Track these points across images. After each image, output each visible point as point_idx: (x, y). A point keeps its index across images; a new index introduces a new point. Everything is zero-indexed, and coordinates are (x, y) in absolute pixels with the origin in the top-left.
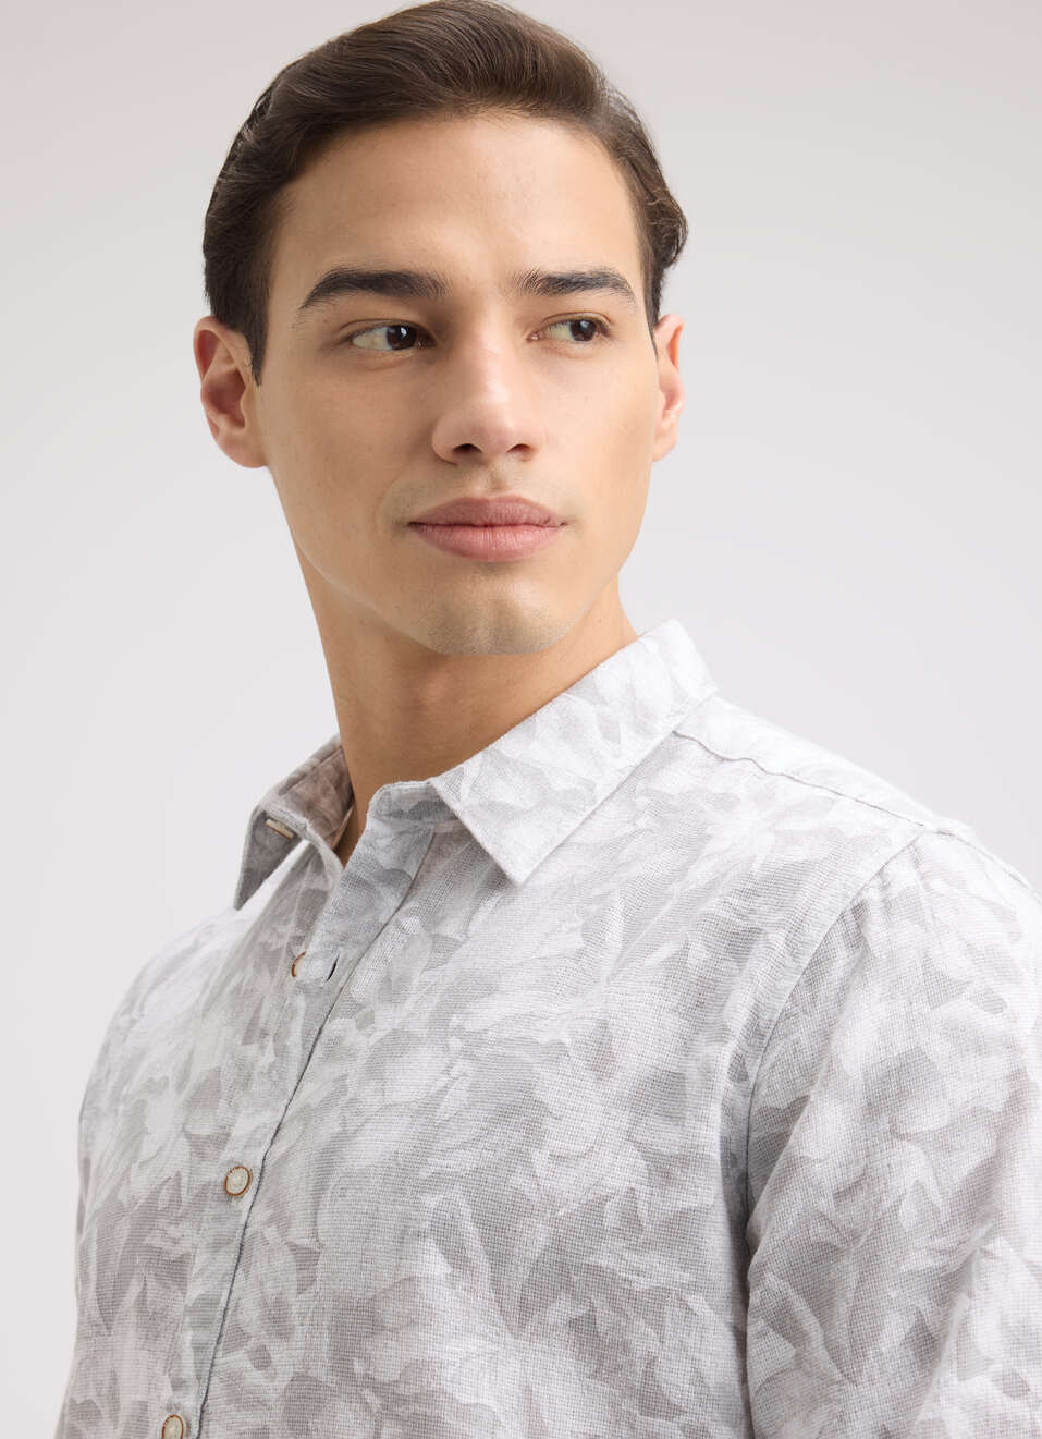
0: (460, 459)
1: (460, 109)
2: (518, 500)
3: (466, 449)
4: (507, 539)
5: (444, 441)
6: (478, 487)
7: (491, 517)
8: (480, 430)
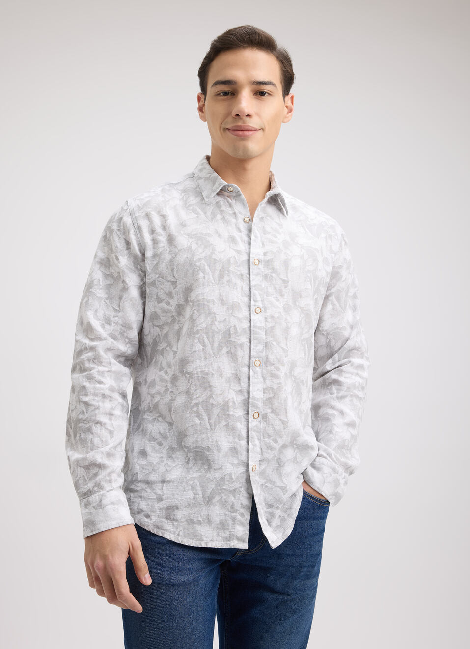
0: (237, 117)
1: (244, 48)
2: (249, 126)
3: (238, 115)
4: (246, 133)
5: (234, 114)
6: (240, 124)
7: (242, 129)
8: (240, 111)
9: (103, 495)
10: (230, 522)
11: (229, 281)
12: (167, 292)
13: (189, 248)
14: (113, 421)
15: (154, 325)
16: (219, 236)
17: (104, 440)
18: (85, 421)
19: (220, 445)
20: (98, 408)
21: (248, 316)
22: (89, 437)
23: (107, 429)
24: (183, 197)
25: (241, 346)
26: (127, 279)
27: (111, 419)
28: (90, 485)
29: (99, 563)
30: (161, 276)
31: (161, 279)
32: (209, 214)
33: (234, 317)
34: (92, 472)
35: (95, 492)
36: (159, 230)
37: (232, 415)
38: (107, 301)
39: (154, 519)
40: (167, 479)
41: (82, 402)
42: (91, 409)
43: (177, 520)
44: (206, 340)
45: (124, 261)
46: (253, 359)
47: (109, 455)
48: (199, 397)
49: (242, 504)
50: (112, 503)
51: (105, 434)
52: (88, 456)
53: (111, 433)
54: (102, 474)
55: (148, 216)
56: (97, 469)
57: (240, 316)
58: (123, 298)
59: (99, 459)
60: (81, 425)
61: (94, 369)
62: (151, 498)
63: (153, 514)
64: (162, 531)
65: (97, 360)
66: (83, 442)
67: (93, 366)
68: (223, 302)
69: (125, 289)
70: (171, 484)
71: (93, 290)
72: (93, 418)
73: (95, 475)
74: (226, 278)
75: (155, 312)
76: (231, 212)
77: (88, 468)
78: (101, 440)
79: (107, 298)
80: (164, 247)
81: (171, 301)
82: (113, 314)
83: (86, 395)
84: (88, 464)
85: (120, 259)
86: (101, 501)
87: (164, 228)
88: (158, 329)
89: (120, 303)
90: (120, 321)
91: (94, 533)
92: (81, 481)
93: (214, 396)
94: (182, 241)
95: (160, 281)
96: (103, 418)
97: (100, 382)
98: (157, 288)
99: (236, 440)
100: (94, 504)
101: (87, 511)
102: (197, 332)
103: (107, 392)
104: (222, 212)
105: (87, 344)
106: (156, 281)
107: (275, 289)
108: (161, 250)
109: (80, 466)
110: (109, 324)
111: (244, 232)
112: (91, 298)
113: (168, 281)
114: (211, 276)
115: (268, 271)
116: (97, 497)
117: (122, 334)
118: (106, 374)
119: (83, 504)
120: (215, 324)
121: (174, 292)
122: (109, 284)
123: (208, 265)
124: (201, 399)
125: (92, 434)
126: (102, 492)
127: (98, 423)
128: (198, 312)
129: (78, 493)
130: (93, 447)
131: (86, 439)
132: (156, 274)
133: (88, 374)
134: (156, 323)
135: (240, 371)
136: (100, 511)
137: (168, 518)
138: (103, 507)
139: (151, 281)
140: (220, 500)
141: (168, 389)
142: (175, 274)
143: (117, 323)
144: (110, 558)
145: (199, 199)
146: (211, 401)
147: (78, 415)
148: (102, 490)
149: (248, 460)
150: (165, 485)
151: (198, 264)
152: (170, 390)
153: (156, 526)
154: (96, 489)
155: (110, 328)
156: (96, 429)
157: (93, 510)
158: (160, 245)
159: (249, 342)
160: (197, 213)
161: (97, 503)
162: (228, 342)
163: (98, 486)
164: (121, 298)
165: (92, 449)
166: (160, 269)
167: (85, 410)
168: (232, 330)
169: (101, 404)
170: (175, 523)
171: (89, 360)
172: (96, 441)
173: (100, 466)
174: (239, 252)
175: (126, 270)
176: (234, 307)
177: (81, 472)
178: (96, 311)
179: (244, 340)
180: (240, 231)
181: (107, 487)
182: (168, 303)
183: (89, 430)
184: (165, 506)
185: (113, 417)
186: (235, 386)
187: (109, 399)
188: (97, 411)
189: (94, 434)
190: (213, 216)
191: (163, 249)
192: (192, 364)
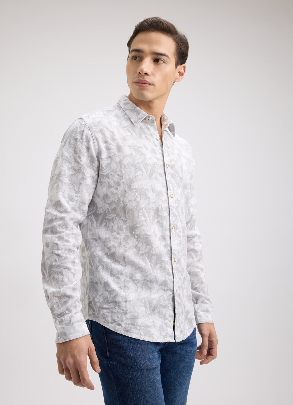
9: (72, 316)
10: (164, 326)
11: (156, 177)
12: (116, 181)
13: (131, 155)
14: (75, 267)
15: (105, 203)
16: (146, 148)
17: (70, 279)
18: (57, 266)
19: (158, 279)
20: (66, 258)
21: (167, 200)
22: (60, 277)
23: (72, 272)
24: (117, 120)
25: (165, 218)
26: (85, 172)
27: (74, 266)
28: (62, 309)
29: (70, 360)
30: (113, 171)
31: (112, 173)
32: (138, 133)
33: (160, 199)
34: (64, 300)
35: (66, 314)
36: (110, 141)
37: (164, 260)
38: (70, 185)
39: (124, 326)
40: (128, 300)
41: (55, 254)
42: (62, 259)
43: (139, 326)
44: (146, 214)
45: (85, 160)
46: (171, 226)
47: (74, 289)
48: (144, 249)
49: (169, 314)
50: (78, 321)
51: (70, 275)
52: (61, 290)
53: (74, 274)
54: (70, 303)
55: (101, 131)
56: (66, 299)
57: (163, 199)
58: (82, 184)
59: (69, 293)
60: (54, 269)
61: (63, 232)
62: (120, 313)
63: (123, 323)
64: (130, 333)
65: (65, 226)
66: (56, 281)
67: (62, 230)
68: (153, 191)
69: (83, 178)
70: (131, 303)
71: (61, 178)
72: (63, 265)
73: (66, 302)
74: (154, 176)
75: (107, 194)
76: (149, 133)
77: (60, 297)
78: (69, 280)
79: (70, 184)
80: (114, 152)
81: (119, 188)
82: (74, 194)
83: (58, 249)
84: (61, 295)
85: (82, 158)
86: (70, 320)
87: (114, 140)
88: (107, 205)
89: (79, 187)
90: (79, 200)
91: (66, 341)
92: (55, 306)
93: (153, 249)
94: (127, 150)
95: (112, 175)
96: (69, 265)
97: (67, 241)
98: (109, 179)
99: (166, 275)
100: (66, 322)
101: (61, 326)
102: (141, 209)
103: (72, 248)
104: (145, 133)
105: (58, 216)
106: (109, 175)
107: (176, 183)
108: (112, 154)
109: (55, 297)
110: (72, 201)
111: (159, 147)
112: (60, 184)
113: (117, 175)
114: (146, 173)
115: (173, 172)
116: (68, 317)
117: (79, 208)
118: (70, 236)
119: (58, 321)
120: (150, 204)
121: (121, 182)
122: (71, 174)
123: (144, 167)
124: (145, 251)
125: (63, 275)
126: (71, 314)
127: (66, 268)
128: (140, 196)
129: (53, 314)
130: (63, 284)
131: (58, 279)
132: (109, 170)
133: (59, 236)
134: (106, 201)
135: (165, 233)
136: (70, 326)
137: (132, 324)
138: (73, 324)
139: (105, 174)
140: (158, 312)
141: (121, 244)
142: (123, 171)
143: (77, 201)
144: (78, 357)
145: (129, 123)
146: (152, 252)
147: (52, 262)
148: (71, 312)
149: (174, 288)
150: (127, 303)
151: (138, 166)
152: (123, 245)
153: (125, 330)
154: (67, 312)
155: (73, 204)
156: (65, 272)
157: (65, 326)
158: (112, 151)
159: (168, 215)
160: (130, 132)
161: (68, 321)
162: (157, 215)
163: (69, 310)
164: (80, 184)
165: (63, 286)
166: (112, 166)
167: (57, 259)
168: (160, 208)
169: (68, 256)
170: (138, 327)
171: (59, 226)
172: (65, 280)
173: (69, 297)
174: (158, 159)
175: (85, 166)
176: (159, 194)
177: (56, 300)
178: (64, 192)
179: (166, 214)
180: (156, 146)
181: (74, 311)
182: (116, 189)
183: (60, 273)
184: (130, 317)
185: (75, 264)
186: (163, 243)
187: (72, 252)
188: (66, 260)
189: (64, 275)
190: (140, 135)
191: (114, 153)
192: (139, 229)
